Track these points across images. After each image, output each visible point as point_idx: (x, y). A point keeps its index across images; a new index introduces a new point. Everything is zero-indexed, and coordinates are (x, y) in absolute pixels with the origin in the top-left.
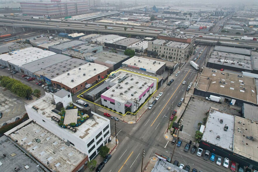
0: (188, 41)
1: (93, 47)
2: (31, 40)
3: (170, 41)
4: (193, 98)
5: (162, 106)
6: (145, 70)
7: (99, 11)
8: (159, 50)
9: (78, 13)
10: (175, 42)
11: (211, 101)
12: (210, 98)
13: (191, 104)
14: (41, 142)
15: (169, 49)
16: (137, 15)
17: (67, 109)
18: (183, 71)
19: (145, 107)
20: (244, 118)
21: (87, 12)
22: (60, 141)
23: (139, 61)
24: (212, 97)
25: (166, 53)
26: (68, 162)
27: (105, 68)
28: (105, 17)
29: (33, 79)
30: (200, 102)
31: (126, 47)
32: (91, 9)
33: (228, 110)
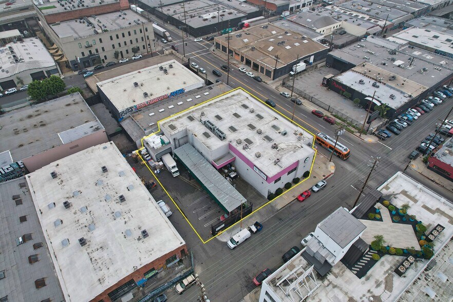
8: (99, 46)
15: (120, 36)
23: (136, 84)
25: (116, 46)
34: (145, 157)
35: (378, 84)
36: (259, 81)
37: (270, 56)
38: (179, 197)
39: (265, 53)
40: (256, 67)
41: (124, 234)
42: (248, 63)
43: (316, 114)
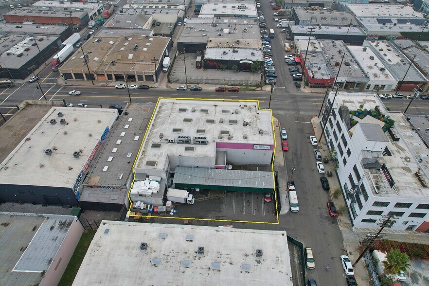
34: (149, 208)
35: (235, 49)
36: (148, 89)
37: (136, 62)
38: (219, 214)
39: (128, 62)
40: (131, 78)
41: (244, 272)
42: (119, 78)
43: (220, 91)
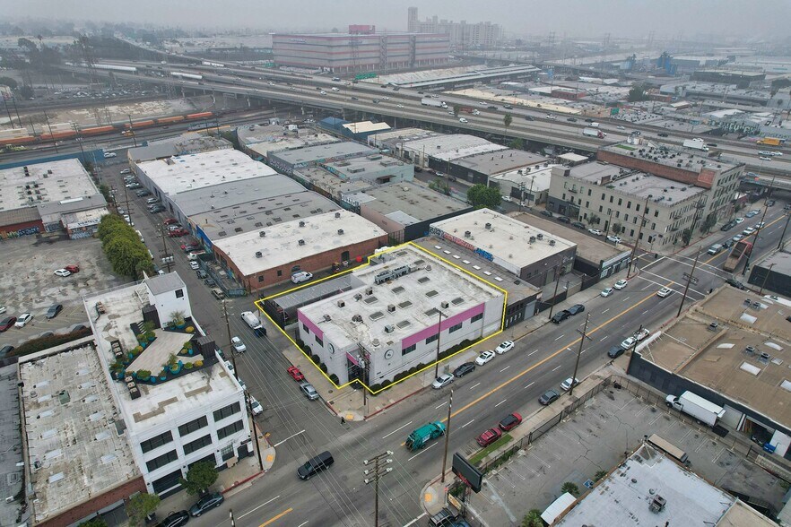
0: (702, 179)
1: (385, 165)
2: (242, 132)
3: (636, 173)
4: (618, 386)
5: (483, 388)
6: (489, 257)
7: (480, 64)
8: (584, 197)
9: (416, 65)
10: (656, 178)
11: (683, 413)
12: (680, 400)
13: (592, 408)
14: (69, 404)
15: (616, 201)
16: (592, 83)
17: (166, 329)
18: (642, 284)
19: (427, 379)
20: (778, 522)
21: (445, 63)
22: (111, 412)
23: (488, 226)
24: (690, 400)
25: (605, 210)
26: (85, 477)
27: (376, 231)
28: (486, 81)
29: (182, 234)
30: (638, 406)
31: (484, 178)
32: (459, 55)
33: (741, 468)
